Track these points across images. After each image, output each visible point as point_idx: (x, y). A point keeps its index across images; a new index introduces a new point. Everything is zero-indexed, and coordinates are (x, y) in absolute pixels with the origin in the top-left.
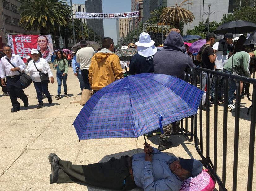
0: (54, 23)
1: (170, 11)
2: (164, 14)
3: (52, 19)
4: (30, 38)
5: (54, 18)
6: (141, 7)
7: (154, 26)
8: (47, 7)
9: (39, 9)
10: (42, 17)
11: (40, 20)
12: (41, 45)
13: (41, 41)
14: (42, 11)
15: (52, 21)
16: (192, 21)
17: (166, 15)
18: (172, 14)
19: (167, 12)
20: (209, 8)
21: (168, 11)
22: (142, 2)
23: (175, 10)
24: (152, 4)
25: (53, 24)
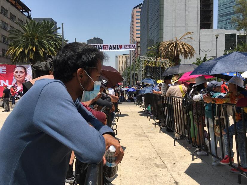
0: (44, 54)
1: (169, 45)
2: (162, 48)
3: (41, 50)
4: (5, 68)
5: (43, 49)
6: (139, 45)
7: (152, 59)
8: (37, 38)
9: (28, 40)
10: (30, 48)
11: (27, 51)
12: (17, 76)
13: (19, 73)
14: (31, 42)
15: (41, 53)
16: (193, 55)
17: (165, 48)
18: (171, 48)
19: (165, 45)
20: (217, 38)
21: (167, 45)
22: (140, 41)
23: (174, 44)
24: (149, 42)
25: (42, 55)
